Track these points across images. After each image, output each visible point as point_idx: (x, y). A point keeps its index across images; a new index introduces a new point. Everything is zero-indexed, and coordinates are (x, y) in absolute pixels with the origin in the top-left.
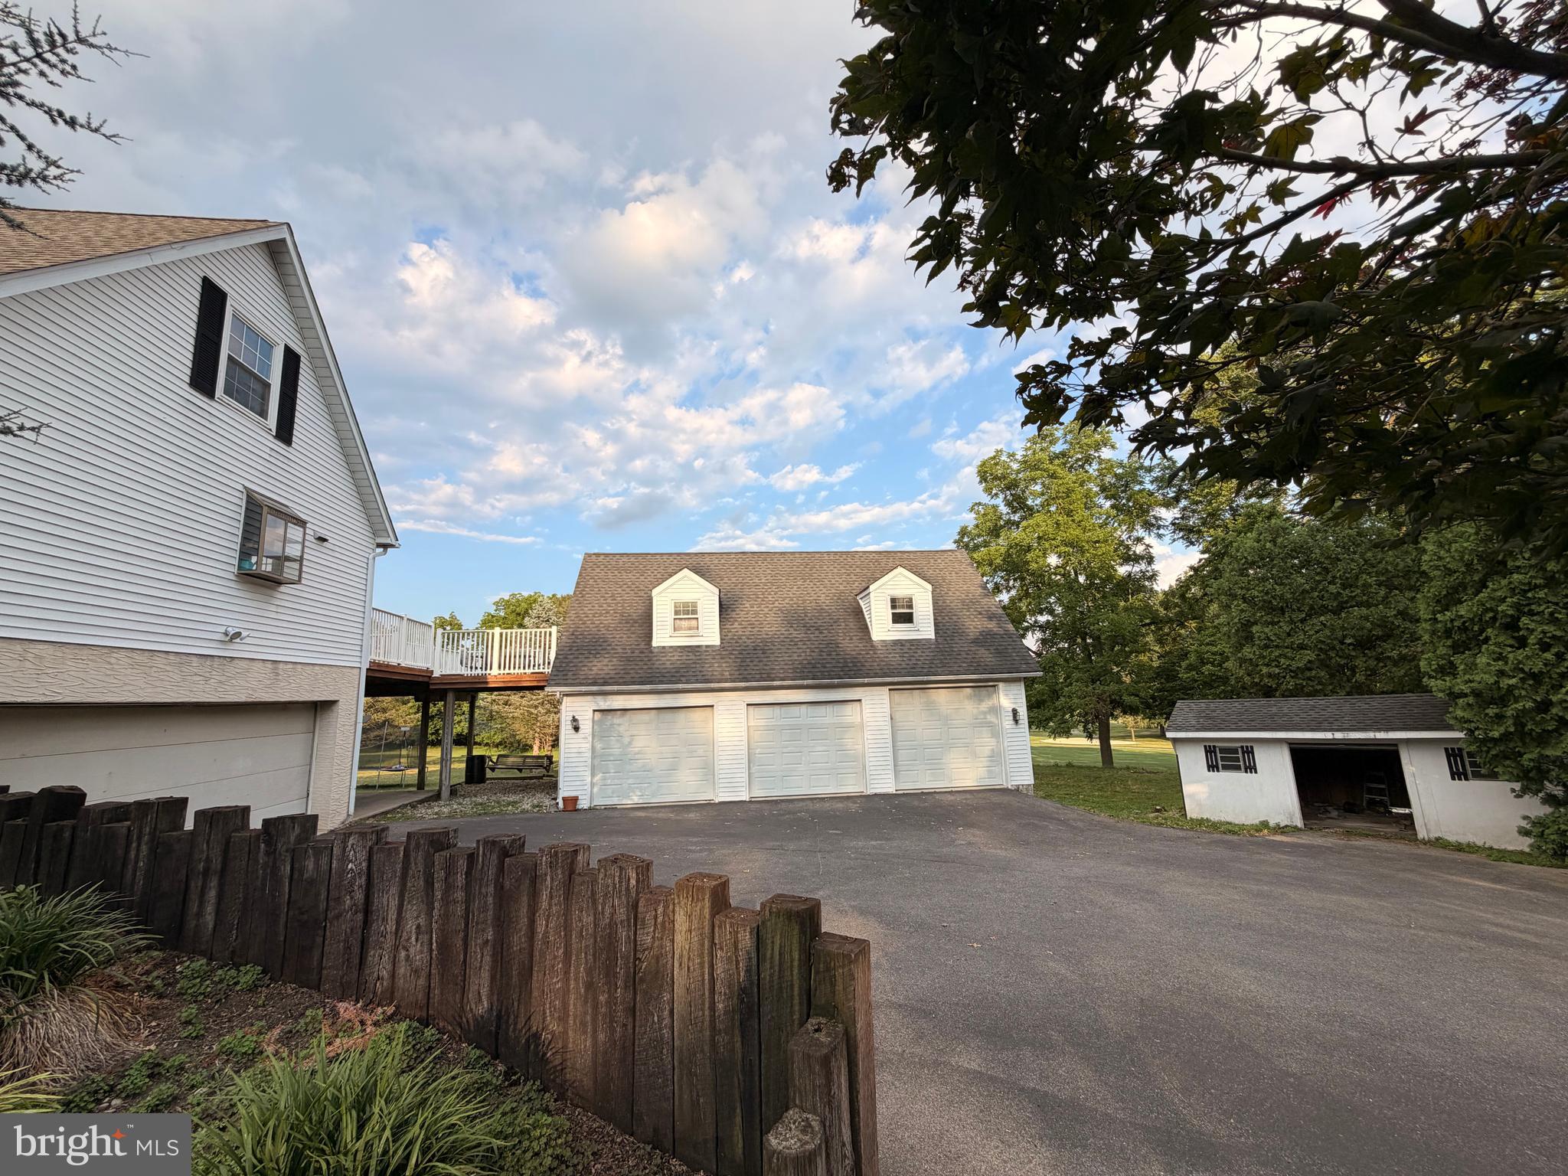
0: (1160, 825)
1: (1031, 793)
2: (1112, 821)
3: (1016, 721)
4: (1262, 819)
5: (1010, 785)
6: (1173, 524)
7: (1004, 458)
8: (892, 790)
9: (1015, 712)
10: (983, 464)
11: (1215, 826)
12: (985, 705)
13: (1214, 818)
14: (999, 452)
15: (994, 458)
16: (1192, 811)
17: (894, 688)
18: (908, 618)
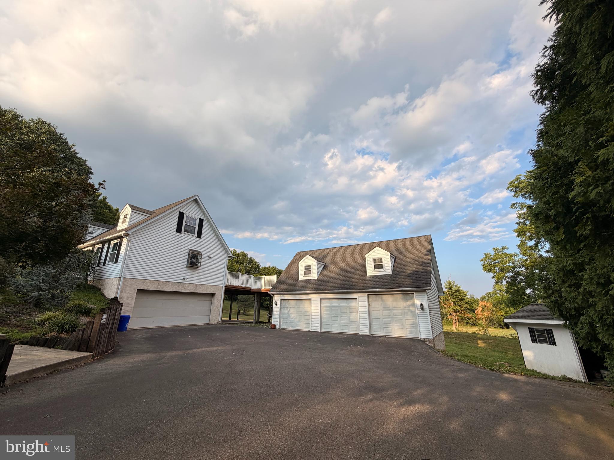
3: (422, 309)
4: (563, 374)
5: (420, 338)
8: (368, 334)
9: (421, 305)
12: (409, 303)
17: (370, 294)
18: (381, 267)
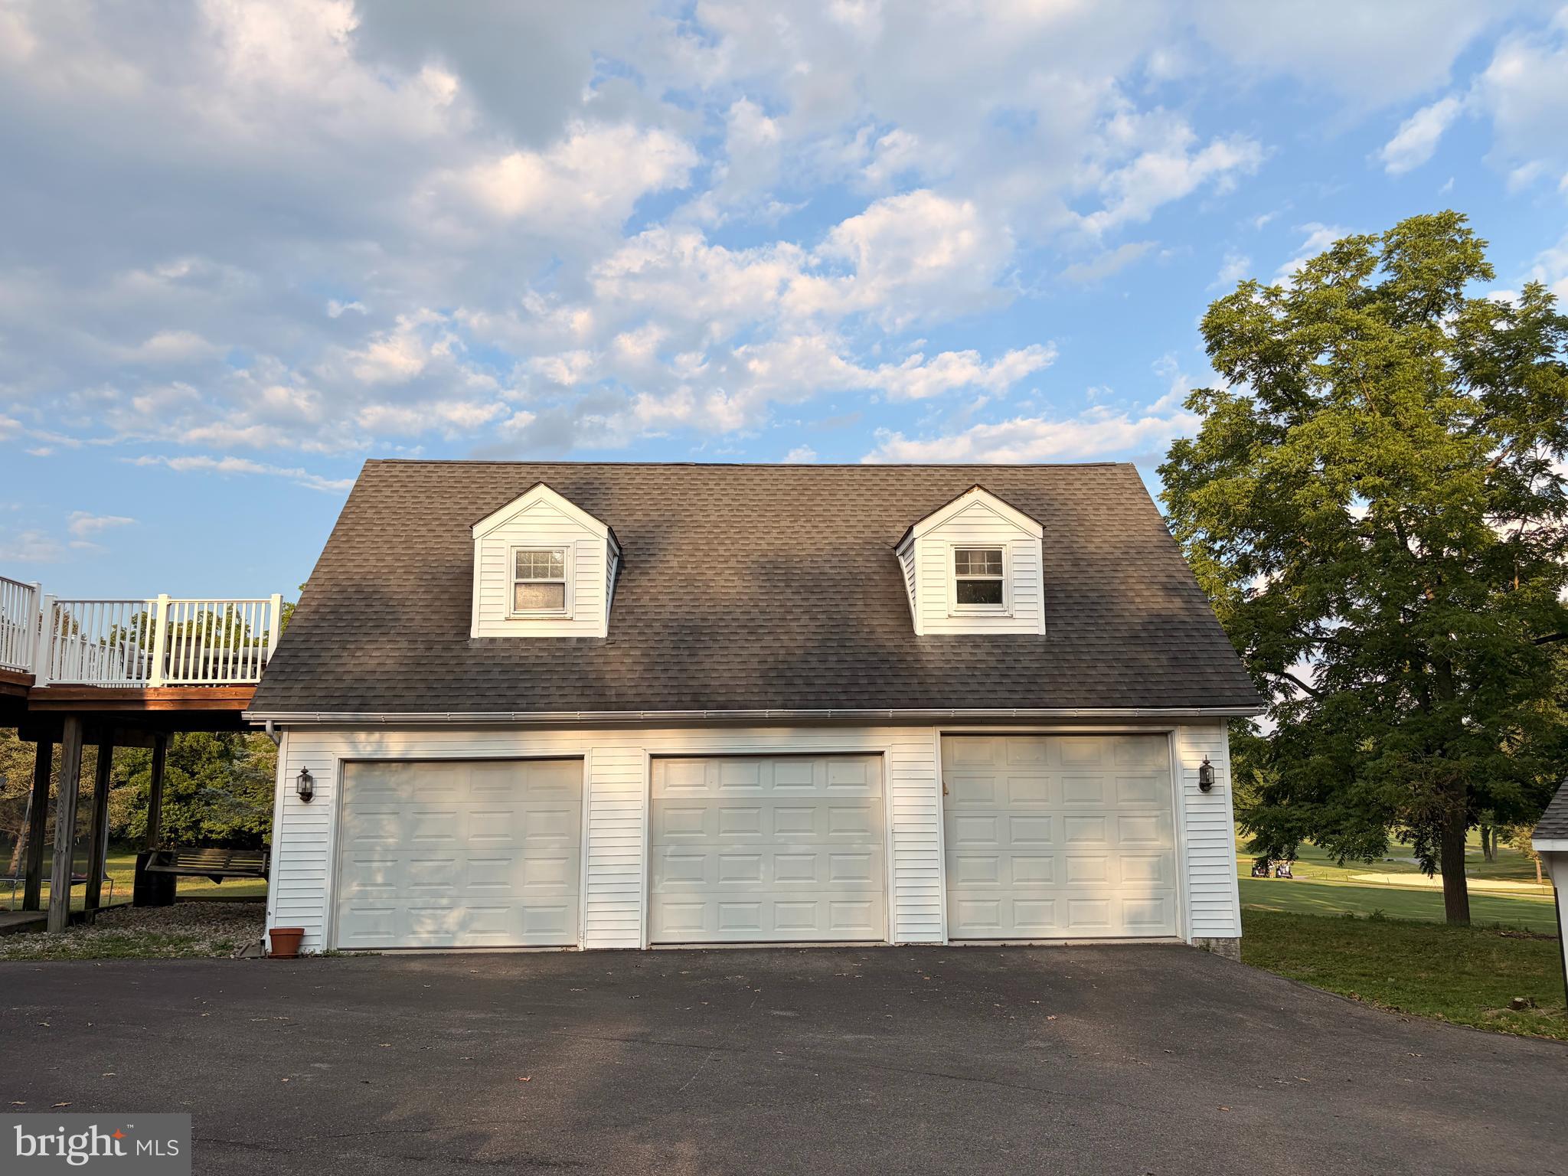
1: (1234, 953)
5: (1189, 938)
7: (1257, 298)
10: (1215, 310)
14: (1249, 287)
15: (1234, 299)
17: (952, 730)
18: (990, 593)
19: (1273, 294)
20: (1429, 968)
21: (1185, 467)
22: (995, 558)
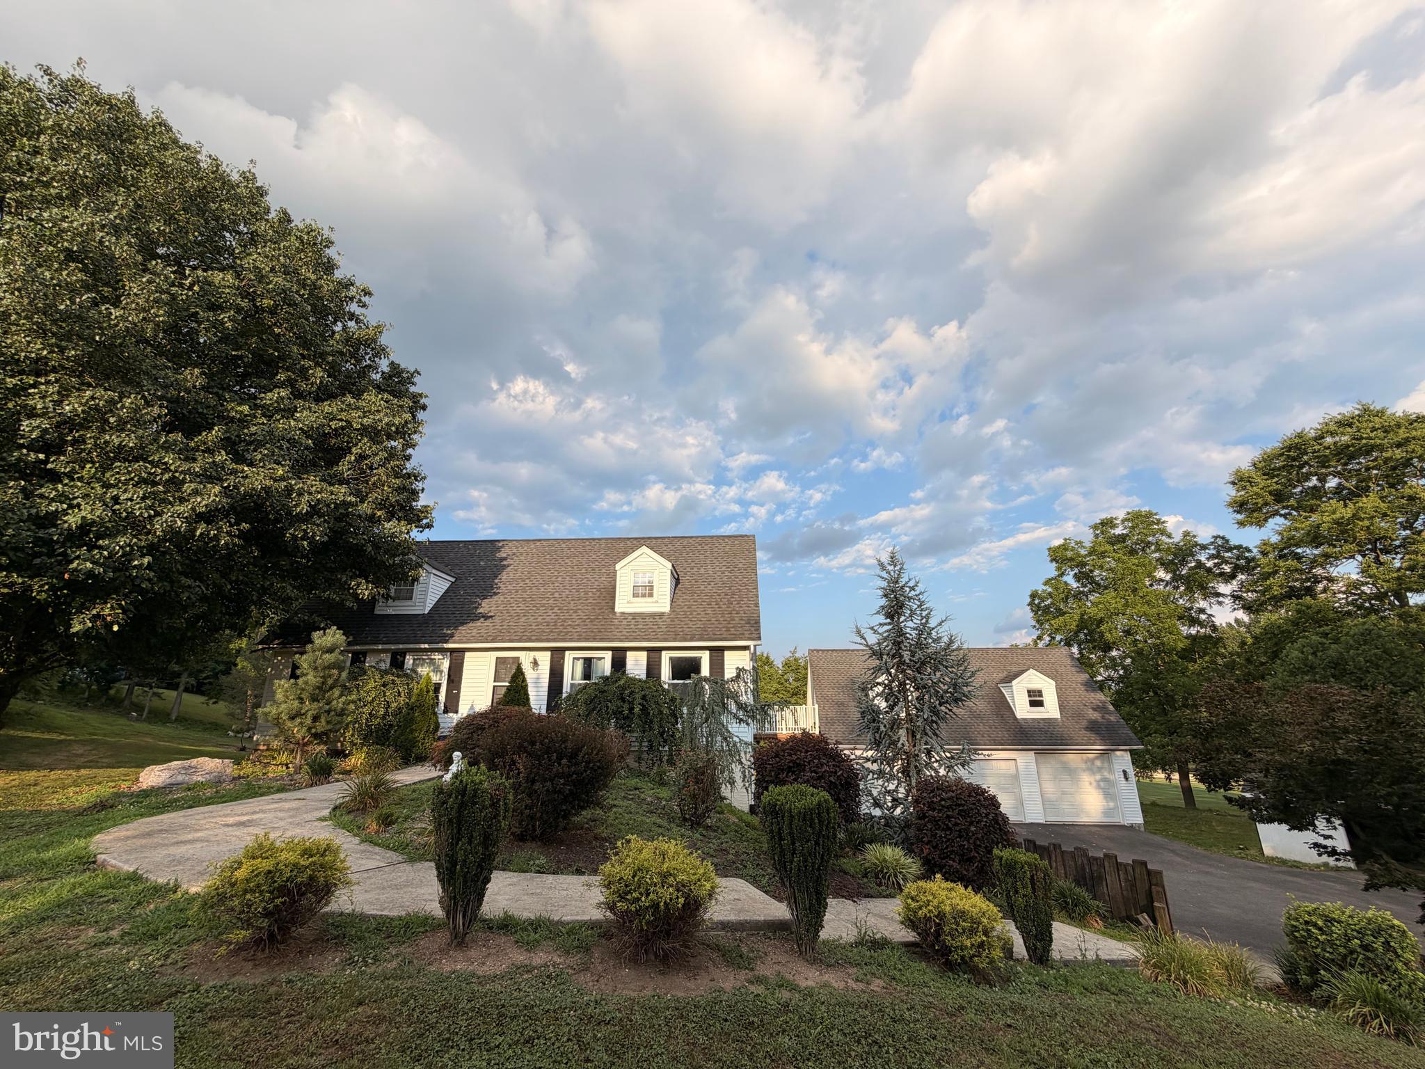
0: (1242, 858)
1: (1142, 829)
2: (1206, 852)
3: (1126, 778)
5: (1127, 822)
6: (1233, 596)
7: (1073, 545)
8: (1043, 821)
9: (1125, 772)
11: (1283, 862)
13: (1285, 856)
14: (1066, 540)
15: (1063, 545)
16: (1268, 850)
17: (1038, 752)
18: (1040, 704)
19: (1079, 543)
20: (1185, 828)
21: (1037, 602)
22: (1040, 693)
